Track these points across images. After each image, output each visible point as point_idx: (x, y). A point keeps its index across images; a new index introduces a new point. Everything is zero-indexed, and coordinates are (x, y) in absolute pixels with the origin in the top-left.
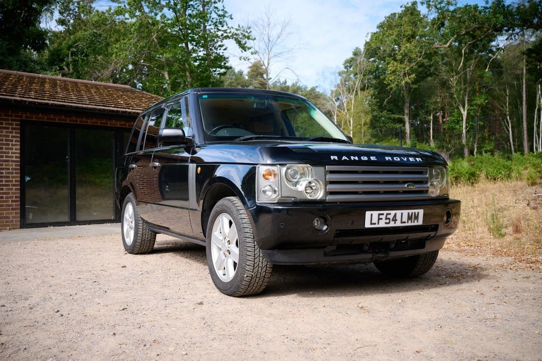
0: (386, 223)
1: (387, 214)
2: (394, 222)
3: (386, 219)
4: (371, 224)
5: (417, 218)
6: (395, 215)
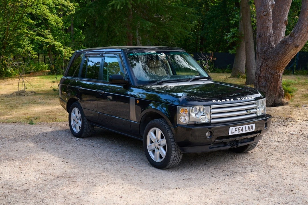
1: (239, 128)
2: (242, 131)
4: (232, 133)
5: (252, 128)
6: (242, 128)
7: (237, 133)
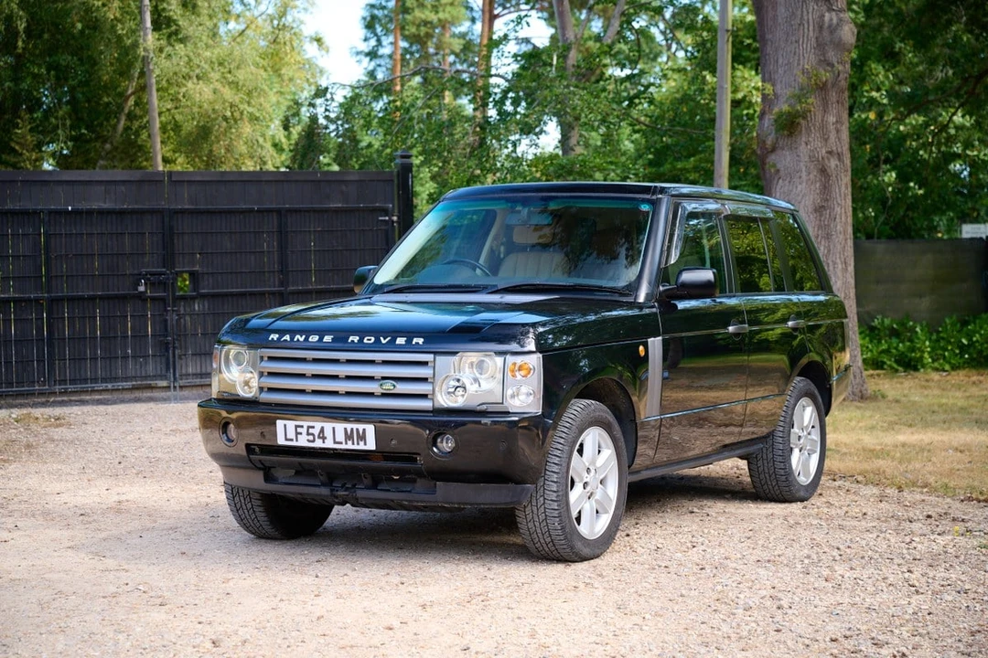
0: (308, 441)
1: (309, 427)
2: (321, 440)
3: (308, 434)
4: (286, 439)
5: (362, 437)
6: (322, 430)
7: (303, 442)
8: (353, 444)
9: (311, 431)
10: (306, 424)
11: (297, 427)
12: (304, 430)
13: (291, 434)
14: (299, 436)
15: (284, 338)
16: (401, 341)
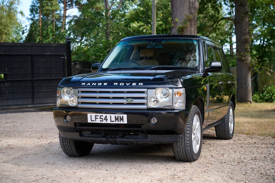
0: (100, 121)
1: (101, 116)
2: (106, 121)
4: (91, 120)
5: (122, 119)
6: (106, 117)
7: (98, 121)
8: (118, 121)
9: (101, 117)
10: (99, 115)
11: (96, 116)
12: (99, 117)
13: (93, 118)
14: (97, 119)
15: (88, 84)
16: (134, 84)
